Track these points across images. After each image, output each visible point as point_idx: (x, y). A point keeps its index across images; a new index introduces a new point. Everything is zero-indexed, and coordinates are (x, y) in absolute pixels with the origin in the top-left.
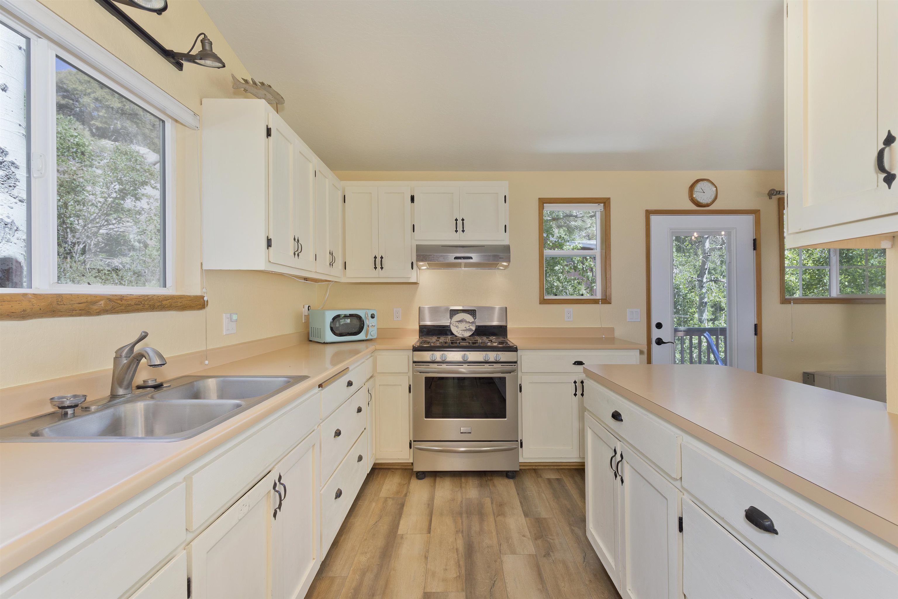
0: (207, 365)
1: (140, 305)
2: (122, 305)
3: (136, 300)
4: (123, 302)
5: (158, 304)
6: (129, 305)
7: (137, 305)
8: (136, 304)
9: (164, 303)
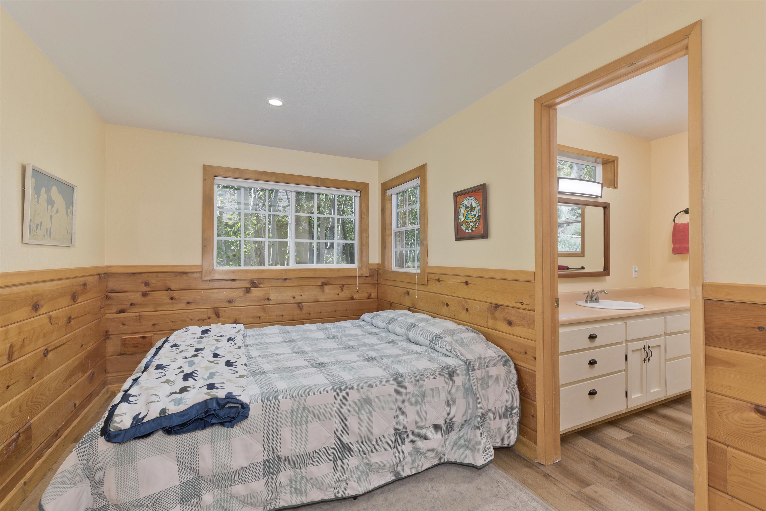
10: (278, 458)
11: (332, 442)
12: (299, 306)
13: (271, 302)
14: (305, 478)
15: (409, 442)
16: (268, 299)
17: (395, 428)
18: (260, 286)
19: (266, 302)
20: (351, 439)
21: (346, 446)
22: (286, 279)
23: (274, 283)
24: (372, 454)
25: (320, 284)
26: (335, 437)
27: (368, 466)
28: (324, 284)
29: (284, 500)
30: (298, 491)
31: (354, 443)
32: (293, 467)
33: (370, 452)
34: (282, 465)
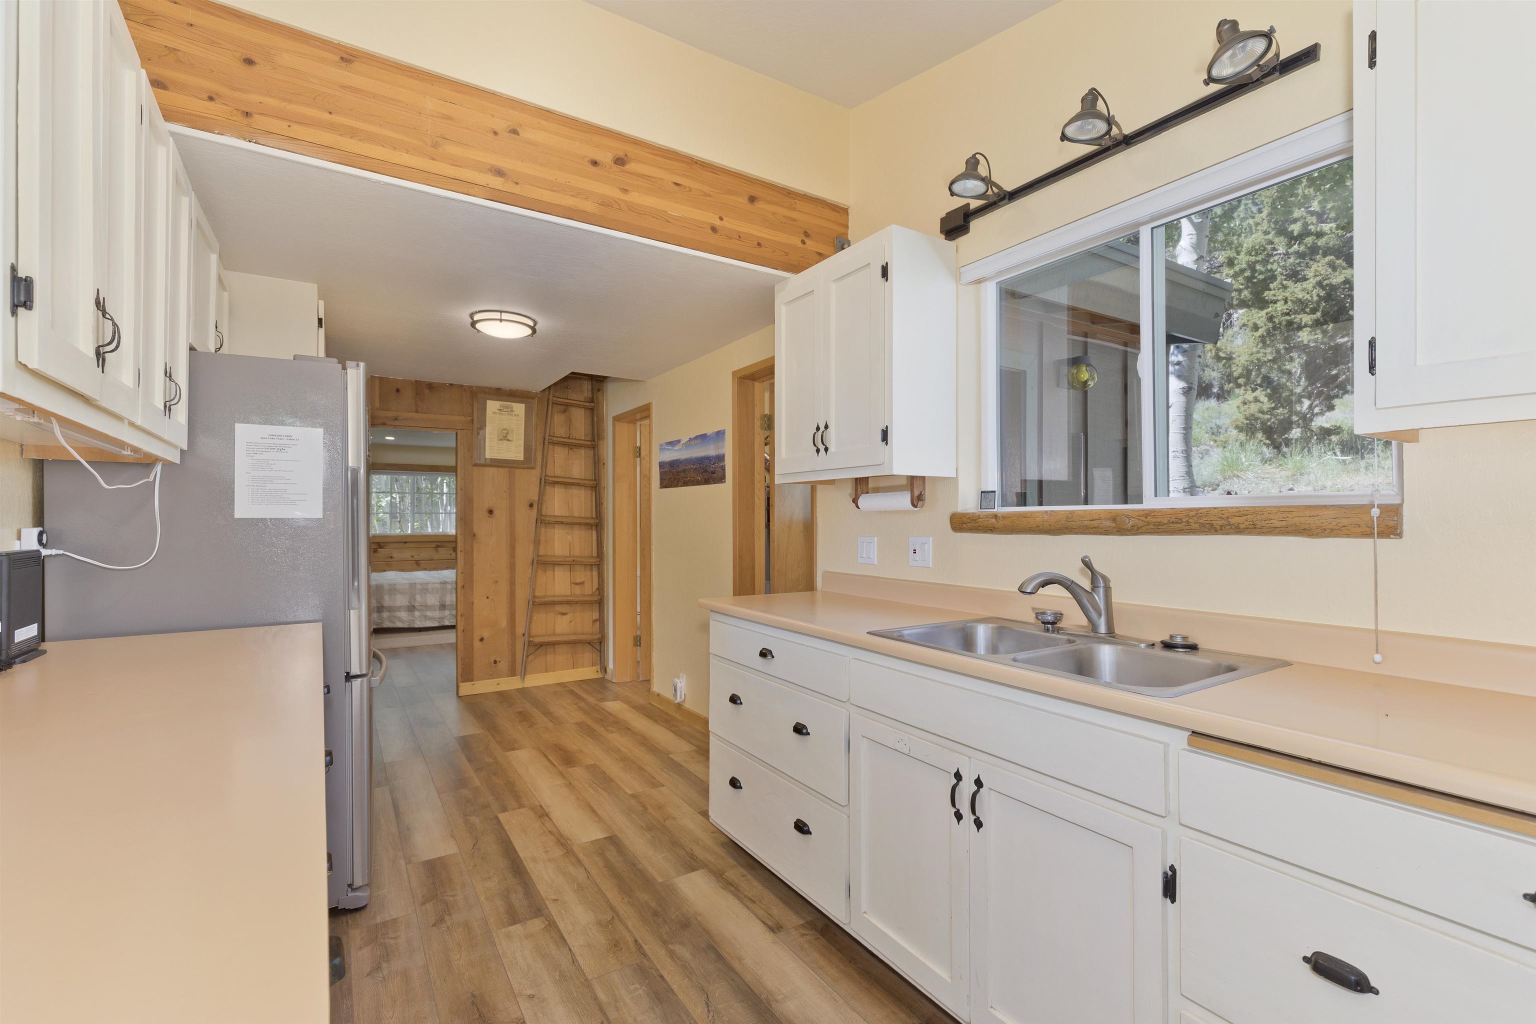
0: (1379, 663)
1: (1180, 523)
2: (1149, 524)
3: (1170, 516)
4: (1149, 519)
5: (1221, 522)
6: (1160, 523)
7: (1173, 522)
8: (1171, 521)
9: (1234, 521)
10: (383, 607)
11: (408, 604)
12: (416, 563)
13: (393, 559)
14: (394, 616)
15: (447, 610)
16: (391, 557)
17: (439, 602)
18: (386, 547)
19: (390, 560)
20: (416, 604)
21: (414, 607)
22: (406, 543)
23: (395, 545)
24: (427, 612)
25: (434, 546)
26: (409, 602)
27: (425, 617)
28: (438, 546)
29: (386, 624)
30: (392, 622)
31: (418, 606)
32: (389, 611)
33: (426, 611)
34: (384, 610)
